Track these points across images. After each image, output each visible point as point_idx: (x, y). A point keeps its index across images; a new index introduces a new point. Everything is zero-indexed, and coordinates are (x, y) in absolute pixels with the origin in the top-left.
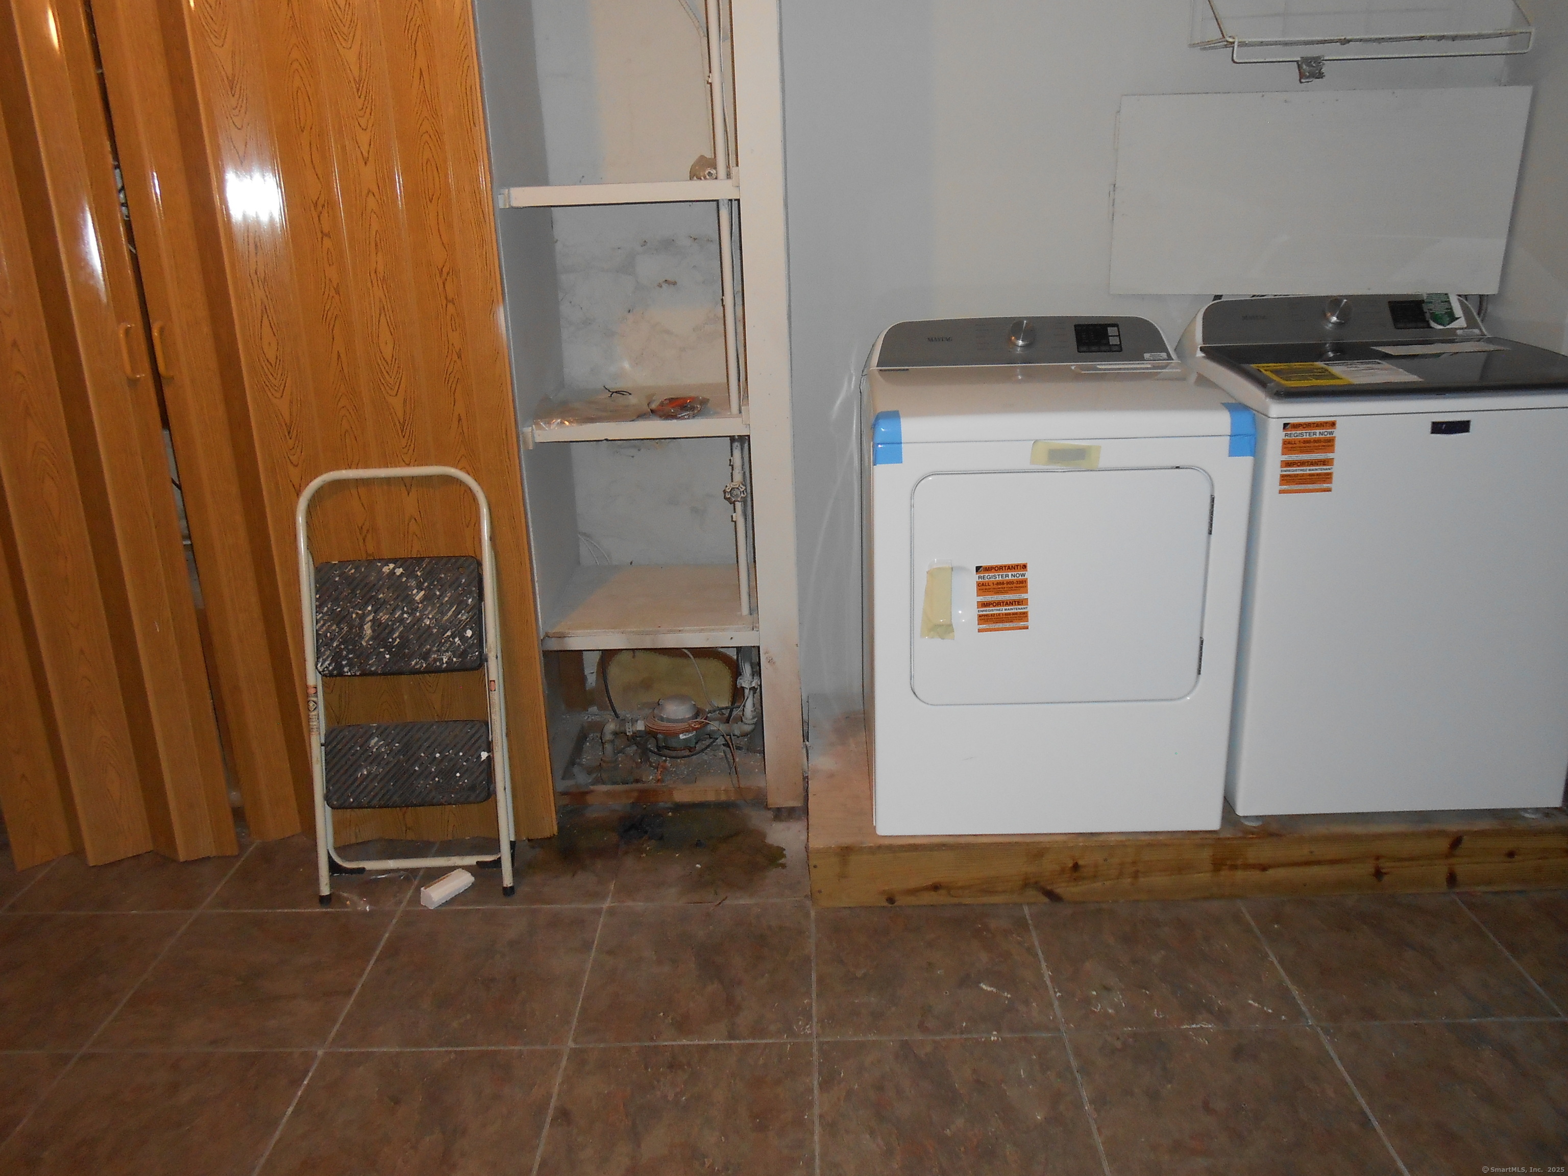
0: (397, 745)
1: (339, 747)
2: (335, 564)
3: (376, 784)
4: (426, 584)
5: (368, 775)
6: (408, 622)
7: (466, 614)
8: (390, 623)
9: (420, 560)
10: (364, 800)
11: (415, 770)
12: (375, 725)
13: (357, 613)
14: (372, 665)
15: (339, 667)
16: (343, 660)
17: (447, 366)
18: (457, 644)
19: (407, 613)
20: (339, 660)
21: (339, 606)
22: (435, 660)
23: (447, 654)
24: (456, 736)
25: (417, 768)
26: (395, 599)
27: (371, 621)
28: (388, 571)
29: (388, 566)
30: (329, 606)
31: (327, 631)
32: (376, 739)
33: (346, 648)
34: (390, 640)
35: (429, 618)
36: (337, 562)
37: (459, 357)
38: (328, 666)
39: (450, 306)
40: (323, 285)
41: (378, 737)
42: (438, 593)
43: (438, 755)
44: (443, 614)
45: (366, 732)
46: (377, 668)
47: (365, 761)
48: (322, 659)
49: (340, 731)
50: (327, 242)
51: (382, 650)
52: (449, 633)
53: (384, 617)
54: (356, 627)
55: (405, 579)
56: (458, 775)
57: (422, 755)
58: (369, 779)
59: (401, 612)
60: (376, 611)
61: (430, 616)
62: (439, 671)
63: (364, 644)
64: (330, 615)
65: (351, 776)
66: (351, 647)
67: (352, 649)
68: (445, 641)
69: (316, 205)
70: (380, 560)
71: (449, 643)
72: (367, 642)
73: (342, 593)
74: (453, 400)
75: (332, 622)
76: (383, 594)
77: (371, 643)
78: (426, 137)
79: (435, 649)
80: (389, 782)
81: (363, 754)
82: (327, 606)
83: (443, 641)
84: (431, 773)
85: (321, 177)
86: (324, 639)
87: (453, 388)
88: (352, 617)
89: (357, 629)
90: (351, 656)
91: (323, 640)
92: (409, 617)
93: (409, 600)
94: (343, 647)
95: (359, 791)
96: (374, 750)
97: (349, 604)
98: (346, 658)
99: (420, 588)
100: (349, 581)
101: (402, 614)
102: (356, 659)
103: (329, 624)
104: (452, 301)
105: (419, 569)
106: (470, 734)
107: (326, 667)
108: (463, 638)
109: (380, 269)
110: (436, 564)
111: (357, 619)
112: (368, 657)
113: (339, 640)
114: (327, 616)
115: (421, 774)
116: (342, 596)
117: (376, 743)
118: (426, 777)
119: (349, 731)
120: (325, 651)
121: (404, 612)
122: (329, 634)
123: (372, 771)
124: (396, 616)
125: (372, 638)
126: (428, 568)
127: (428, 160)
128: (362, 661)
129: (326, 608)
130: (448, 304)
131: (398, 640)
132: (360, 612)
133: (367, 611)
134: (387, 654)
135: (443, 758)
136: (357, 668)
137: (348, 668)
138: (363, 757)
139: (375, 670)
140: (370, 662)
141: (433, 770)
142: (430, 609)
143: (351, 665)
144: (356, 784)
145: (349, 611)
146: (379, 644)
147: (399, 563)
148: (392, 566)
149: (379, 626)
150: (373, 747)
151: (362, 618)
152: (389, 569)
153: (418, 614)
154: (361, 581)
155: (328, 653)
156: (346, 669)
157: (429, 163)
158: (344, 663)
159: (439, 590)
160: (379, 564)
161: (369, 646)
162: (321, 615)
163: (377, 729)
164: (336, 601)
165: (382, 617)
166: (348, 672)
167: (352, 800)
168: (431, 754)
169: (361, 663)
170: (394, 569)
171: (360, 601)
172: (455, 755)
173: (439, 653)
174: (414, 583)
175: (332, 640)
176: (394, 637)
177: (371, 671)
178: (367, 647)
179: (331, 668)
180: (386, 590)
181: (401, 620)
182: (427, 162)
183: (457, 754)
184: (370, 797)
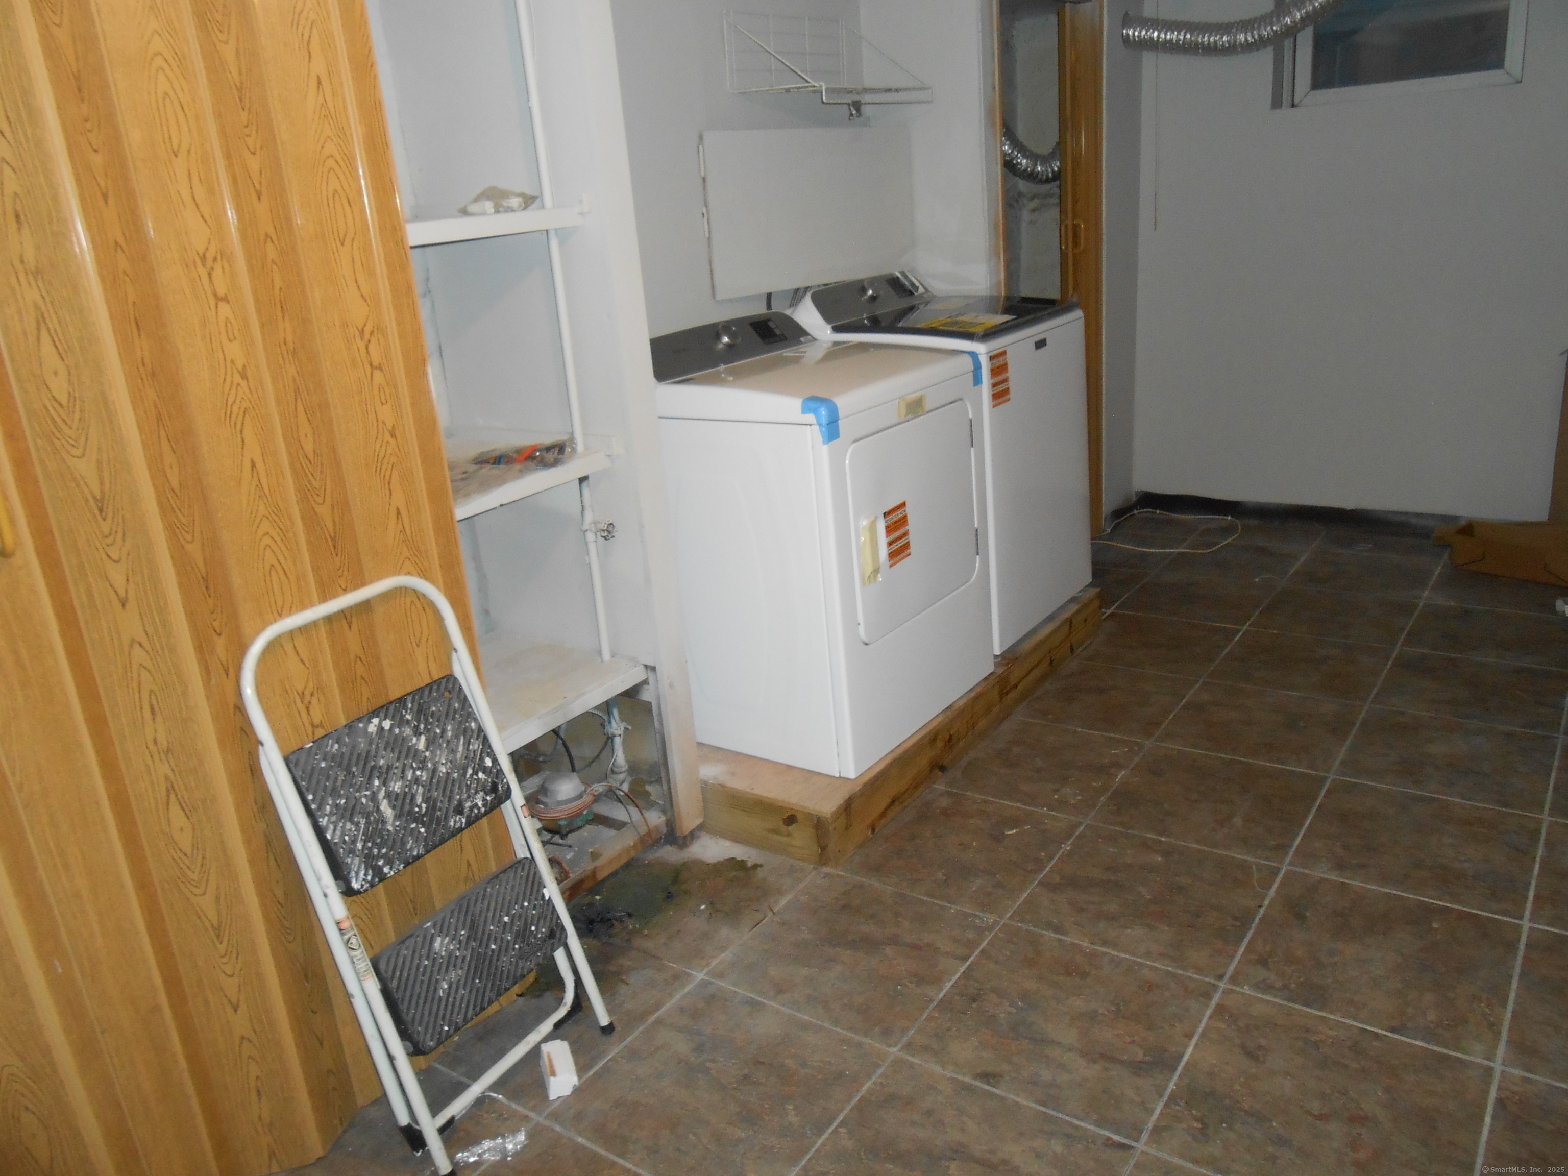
0: (463, 932)
1: (405, 974)
2: (311, 747)
3: (463, 992)
4: (422, 726)
5: (450, 988)
6: (424, 779)
7: (477, 742)
8: (407, 790)
9: (401, 700)
10: (460, 1020)
11: (493, 950)
12: (429, 924)
13: (366, 796)
14: (411, 849)
15: (378, 872)
16: (377, 860)
17: (377, 451)
18: (483, 780)
19: (419, 768)
20: (374, 863)
21: (340, 797)
22: (471, 809)
23: (479, 795)
24: (513, 887)
25: (493, 947)
26: (398, 759)
27: (384, 798)
28: (375, 729)
29: (372, 722)
30: (330, 802)
31: (343, 834)
32: (439, 939)
33: (374, 844)
34: (417, 809)
35: (443, 764)
36: (311, 744)
37: (393, 435)
38: (364, 877)
39: (377, 374)
40: (223, 371)
41: (439, 936)
42: (438, 731)
43: (506, 919)
44: (453, 751)
45: (425, 937)
46: (419, 851)
47: (439, 974)
48: (353, 873)
49: (398, 955)
50: (225, 310)
51: (413, 826)
52: (470, 771)
53: (397, 786)
54: (372, 813)
55: (398, 729)
56: (533, 928)
57: (492, 928)
58: (453, 991)
59: (411, 771)
60: (385, 783)
61: (444, 761)
62: (478, 817)
63: (390, 828)
64: (336, 814)
65: (433, 1000)
66: (379, 840)
67: (381, 842)
68: (471, 781)
69: (203, 258)
70: (359, 720)
71: (475, 781)
72: (393, 825)
73: (336, 779)
74: (388, 492)
75: (343, 821)
76: (383, 758)
77: (397, 823)
78: (330, 162)
79: (465, 796)
80: (473, 979)
81: (433, 966)
82: (328, 804)
83: (469, 783)
84: (508, 941)
85: (208, 219)
86: (344, 847)
87: (387, 477)
88: (362, 803)
89: (375, 814)
90: (384, 851)
91: (342, 848)
92: (422, 773)
93: (413, 753)
94: (370, 845)
95: (448, 1012)
96: (443, 953)
97: (351, 790)
98: (379, 857)
99: (417, 733)
100: (337, 760)
101: (414, 773)
102: (391, 851)
103: (341, 825)
104: (380, 368)
105: (406, 712)
106: (524, 878)
107: (364, 880)
108: (485, 770)
109: (289, 338)
110: (421, 698)
111: (370, 803)
112: (403, 843)
113: (362, 839)
114: (335, 816)
115: (500, 949)
116: (339, 783)
117: (442, 944)
118: (506, 951)
119: (407, 948)
120: (352, 861)
121: (414, 770)
122: (346, 838)
123: (453, 979)
124: (409, 778)
125: (397, 817)
126: (415, 709)
127: (336, 191)
128: (400, 850)
129: (328, 808)
130: (375, 371)
131: (424, 806)
132: (368, 793)
133: (376, 787)
134: (421, 828)
135: (512, 919)
136: (398, 862)
137: (388, 867)
138: (436, 968)
139: (418, 854)
140: (408, 848)
141: (509, 938)
142: (439, 752)
143: (390, 862)
144: (442, 1006)
145: (356, 797)
146: (407, 820)
147: (382, 715)
148: (376, 721)
149: (396, 800)
150: (440, 950)
151: (374, 798)
152: (375, 726)
153: (430, 765)
154: (351, 754)
155: (357, 860)
156: (386, 870)
157: (337, 196)
158: (381, 863)
159: (438, 726)
160: (361, 725)
161: (397, 829)
162: (326, 818)
163: (434, 926)
164: (335, 793)
165: (394, 787)
166: (389, 873)
167: (446, 1028)
168: (499, 922)
169: (399, 853)
170: (380, 723)
171: (362, 779)
172: (521, 908)
173: (471, 799)
174: (408, 731)
175: (354, 842)
176: (418, 804)
177: (414, 856)
178: (396, 830)
179: (369, 878)
180: (384, 752)
181: (417, 780)
182: (334, 194)
183: (522, 907)
184: (463, 1011)
